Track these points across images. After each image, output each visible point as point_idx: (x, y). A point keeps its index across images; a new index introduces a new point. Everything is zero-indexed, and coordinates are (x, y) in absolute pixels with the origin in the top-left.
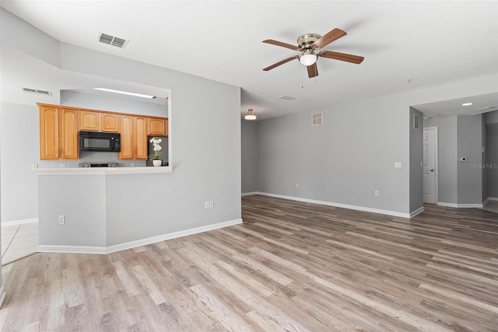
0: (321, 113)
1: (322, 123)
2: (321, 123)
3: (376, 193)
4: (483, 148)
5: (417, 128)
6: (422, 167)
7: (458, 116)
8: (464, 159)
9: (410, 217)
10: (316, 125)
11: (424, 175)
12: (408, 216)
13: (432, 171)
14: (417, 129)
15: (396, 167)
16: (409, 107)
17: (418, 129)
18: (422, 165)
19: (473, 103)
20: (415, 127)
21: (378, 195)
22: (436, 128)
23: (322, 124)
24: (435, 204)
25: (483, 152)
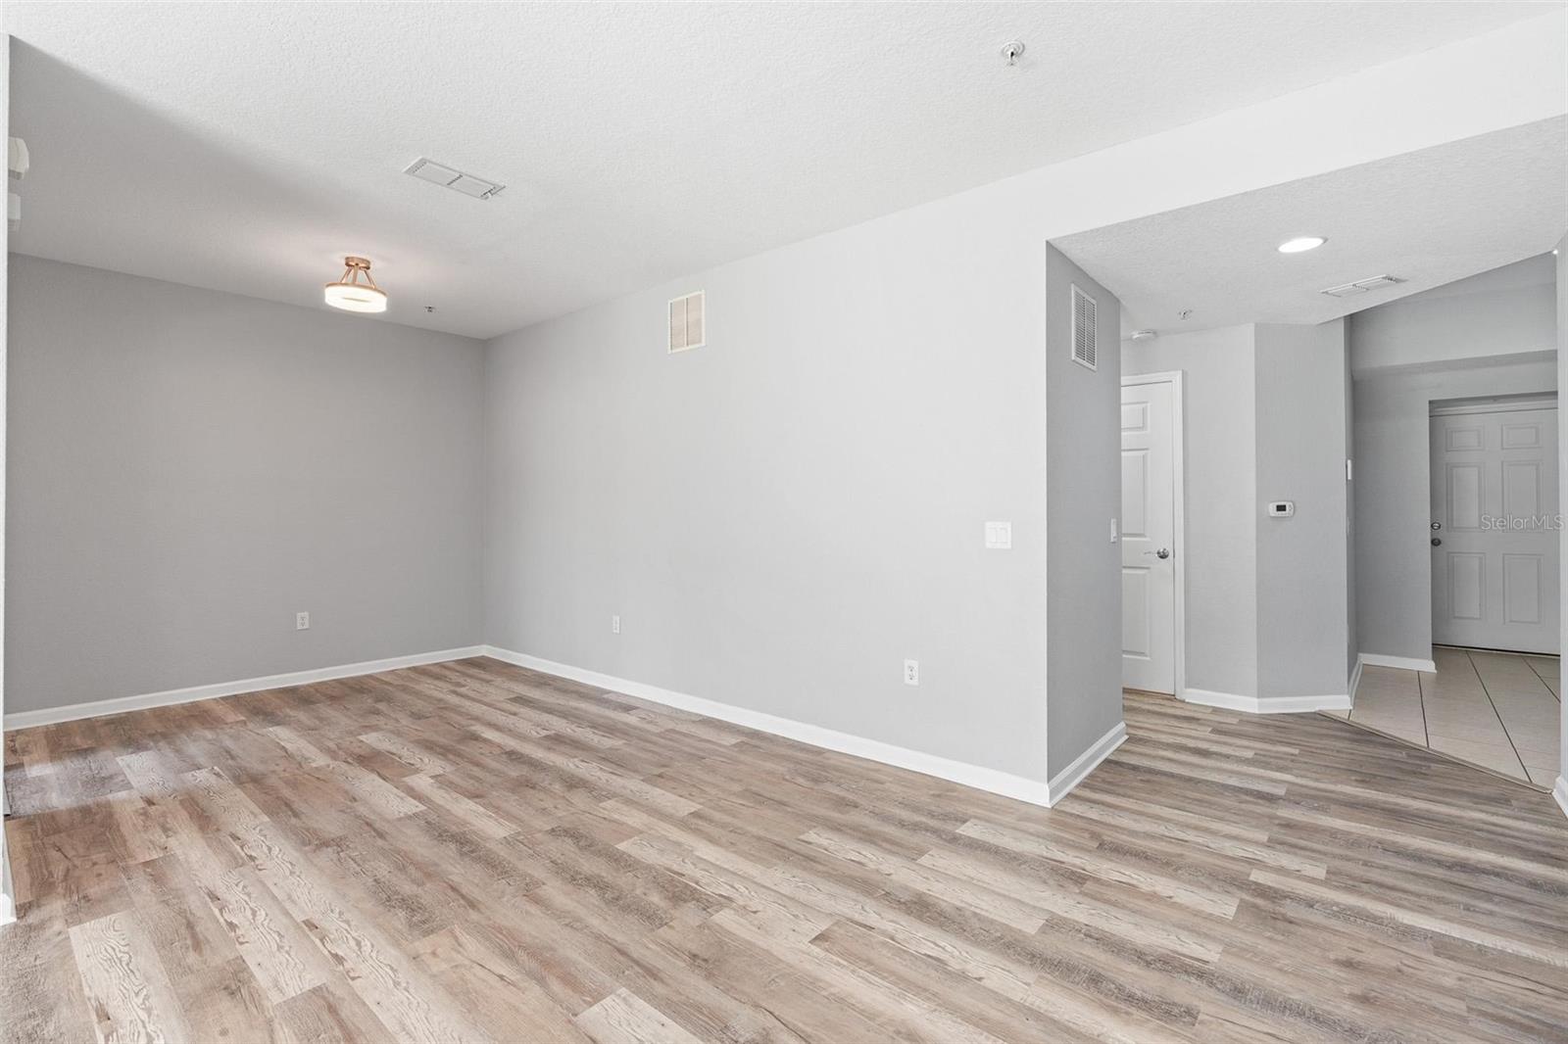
0: (696, 293)
1: (703, 340)
2: (700, 341)
3: (907, 672)
4: (1349, 462)
5: (1092, 360)
6: (1117, 543)
7: (1256, 325)
8: (1281, 508)
9: (1051, 798)
10: (683, 349)
11: (1124, 571)
12: (1038, 794)
13: (1162, 557)
14: (1090, 366)
15: (988, 545)
16: (1045, 243)
17: (1094, 368)
18: (1114, 534)
19: (1326, 240)
20: (1080, 352)
21: (915, 682)
22: (1178, 377)
23: (703, 344)
24: (1172, 698)
25: (1349, 478)
